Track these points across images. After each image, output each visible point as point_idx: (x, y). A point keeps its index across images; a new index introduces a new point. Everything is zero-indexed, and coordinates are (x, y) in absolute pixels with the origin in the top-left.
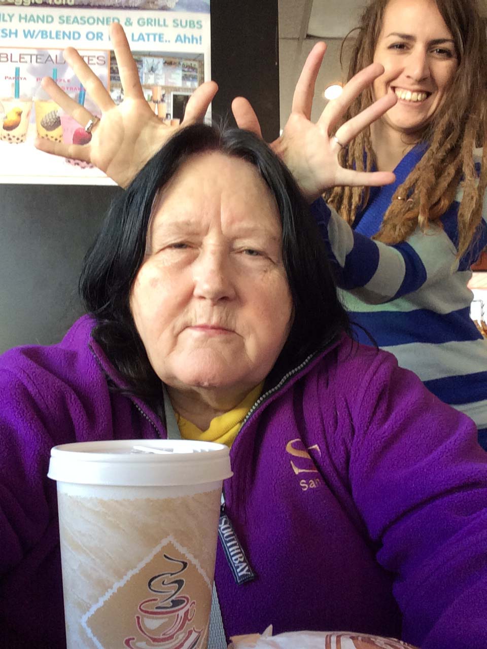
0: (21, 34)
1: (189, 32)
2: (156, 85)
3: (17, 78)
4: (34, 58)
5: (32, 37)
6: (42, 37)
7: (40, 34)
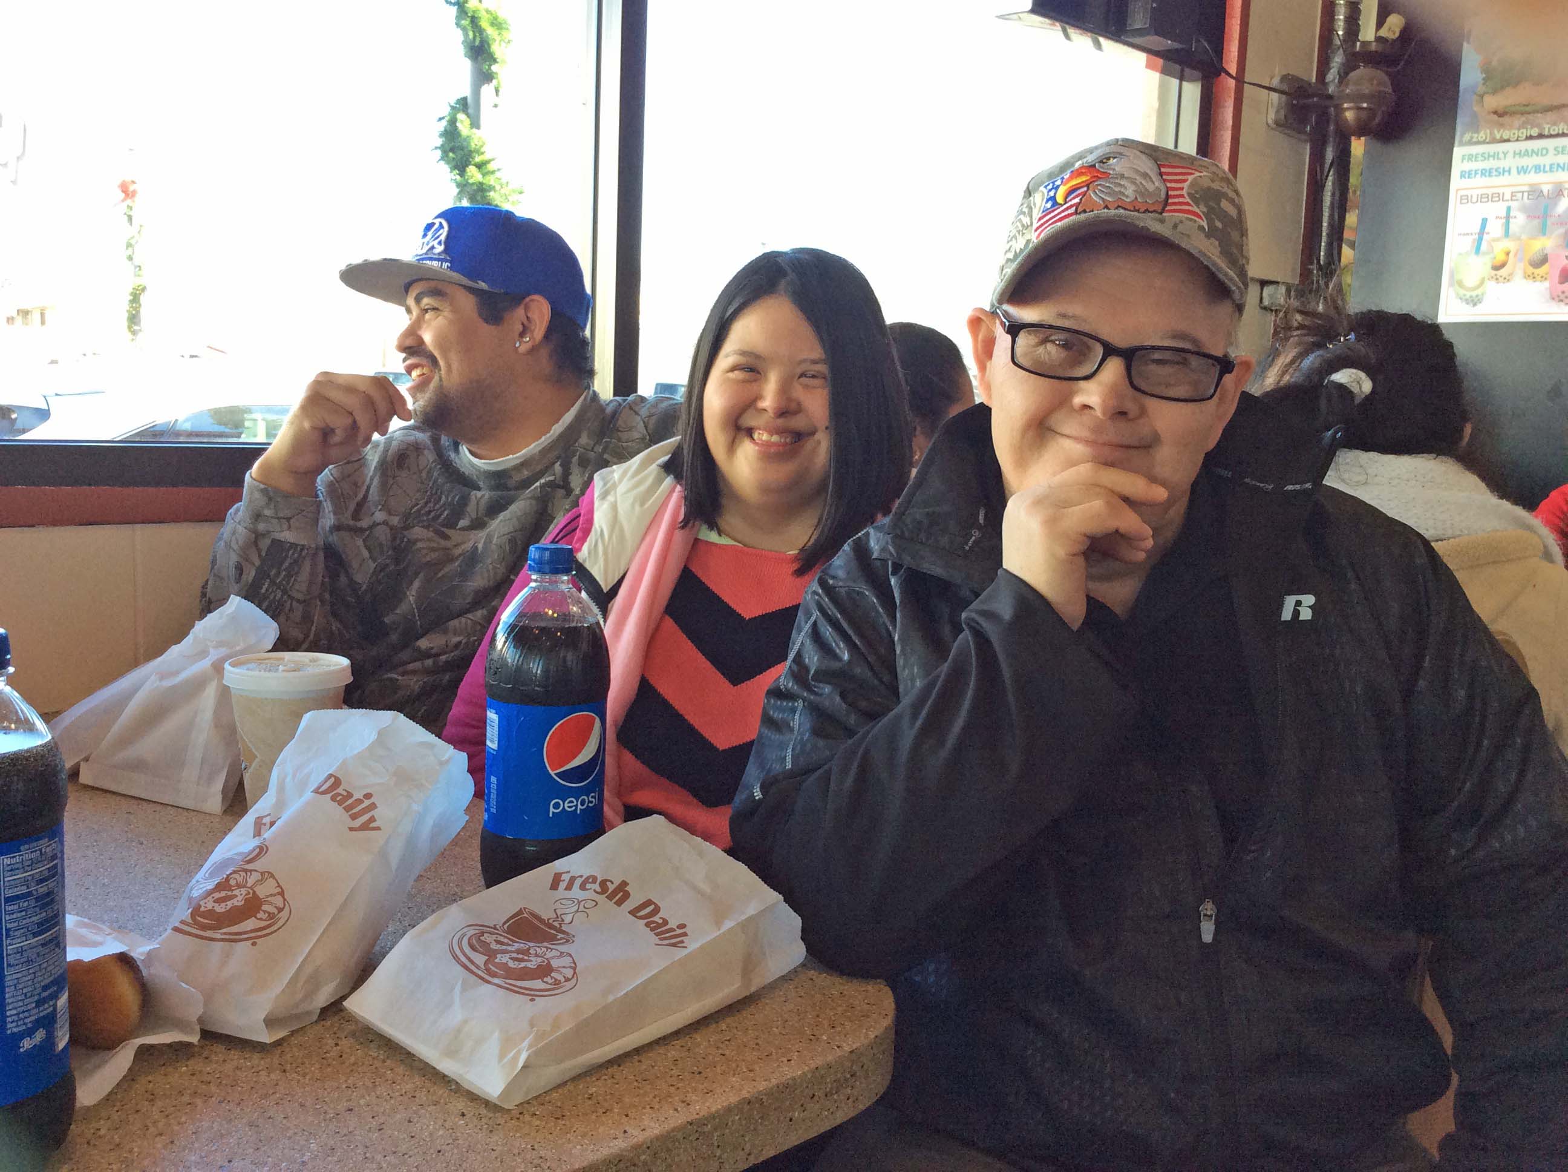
0: (1514, 171)
3: (1508, 217)
4: (1526, 195)
5: (1525, 173)
6: (1536, 172)
7: (1534, 170)
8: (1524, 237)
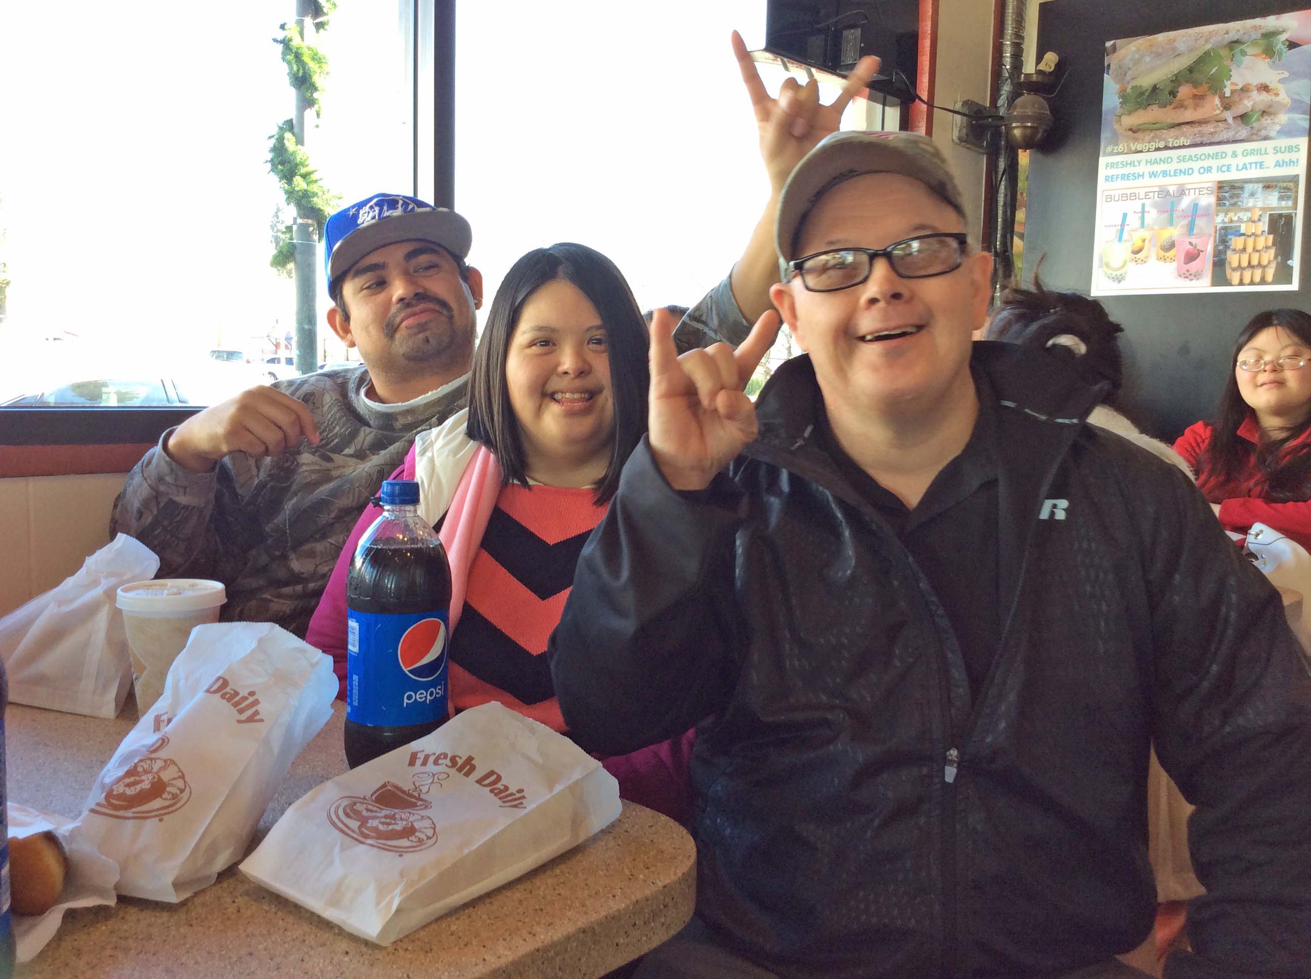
0: (1147, 175)
1: (1287, 157)
2: (1254, 207)
3: (1143, 212)
4: (1156, 193)
5: (1155, 177)
6: (1163, 176)
7: (1162, 174)
8: (1156, 228)
